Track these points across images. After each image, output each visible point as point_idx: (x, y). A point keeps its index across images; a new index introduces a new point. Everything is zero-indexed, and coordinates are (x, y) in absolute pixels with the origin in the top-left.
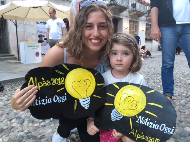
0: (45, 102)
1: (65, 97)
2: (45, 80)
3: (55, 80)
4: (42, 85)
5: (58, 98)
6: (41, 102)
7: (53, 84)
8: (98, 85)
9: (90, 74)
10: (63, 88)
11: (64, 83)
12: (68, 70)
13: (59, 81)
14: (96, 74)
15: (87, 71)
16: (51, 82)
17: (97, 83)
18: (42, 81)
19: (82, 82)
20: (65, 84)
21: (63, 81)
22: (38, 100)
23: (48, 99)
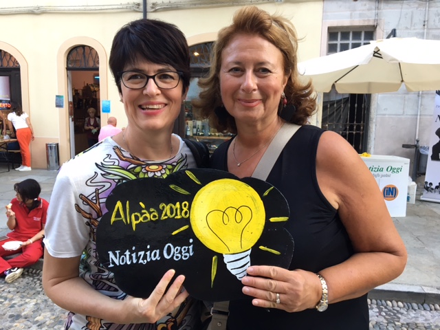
0: (145, 257)
1: (191, 247)
2: (147, 208)
3: (167, 208)
4: (141, 219)
5: (173, 250)
6: (138, 258)
7: (163, 218)
8: (272, 220)
9: (252, 192)
10: (186, 227)
11: (188, 215)
12: (199, 183)
13: (176, 210)
14: (266, 194)
15: (244, 185)
16: (160, 212)
17: (269, 215)
18: (139, 209)
19: (231, 212)
20: (191, 217)
21: (185, 209)
22: (132, 252)
23: (151, 250)
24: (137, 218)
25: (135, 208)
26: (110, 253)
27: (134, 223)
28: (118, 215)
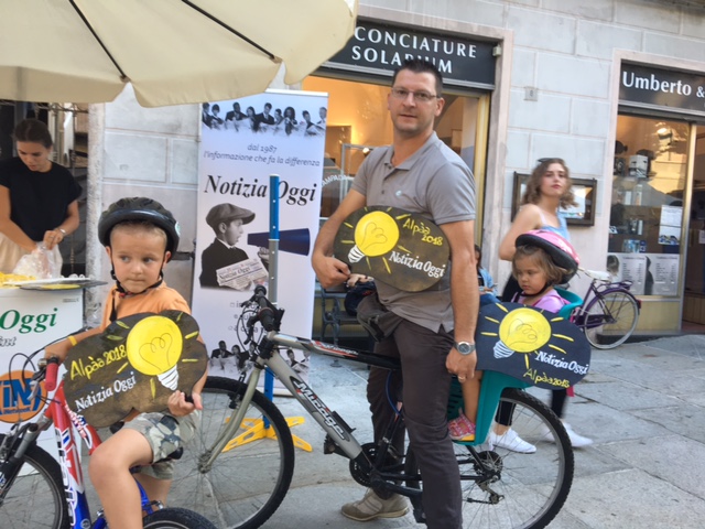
0: (102, 397)
2: (95, 360)
3: (109, 355)
4: (92, 369)
5: (121, 384)
6: (97, 398)
7: (108, 362)
8: (187, 337)
9: (168, 321)
10: (126, 364)
11: (126, 355)
12: (127, 328)
13: (116, 353)
14: (178, 319)
15: (161, 318)
16: (104, 359)
17: (184, 334)
18: (90, 362)
19: (156, 342)
20: (128, 356)
21: (122, 351)
22: (92, 395)
23: (105, 390)
24: (89, 369)
25: (87, 363)
26: (77, 402)
27: (88, 373)
28: (76, 372)
